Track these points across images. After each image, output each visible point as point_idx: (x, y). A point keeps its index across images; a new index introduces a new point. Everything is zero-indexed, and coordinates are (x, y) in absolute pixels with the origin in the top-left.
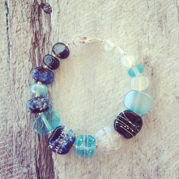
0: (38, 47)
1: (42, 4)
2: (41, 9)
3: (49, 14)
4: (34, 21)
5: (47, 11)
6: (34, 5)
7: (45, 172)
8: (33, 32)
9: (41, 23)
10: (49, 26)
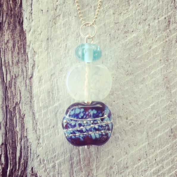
7: (10, 52)
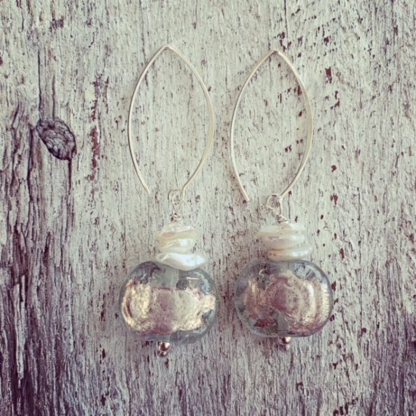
0: (23, 278)
1: (40, 121)
2: (39, 142)
3: (66, 162)
4: (12, 185)
5: (59, 150)
6: (15, 126)
8: (8, 225)
9: (35, 194)
10: (64, 205)
